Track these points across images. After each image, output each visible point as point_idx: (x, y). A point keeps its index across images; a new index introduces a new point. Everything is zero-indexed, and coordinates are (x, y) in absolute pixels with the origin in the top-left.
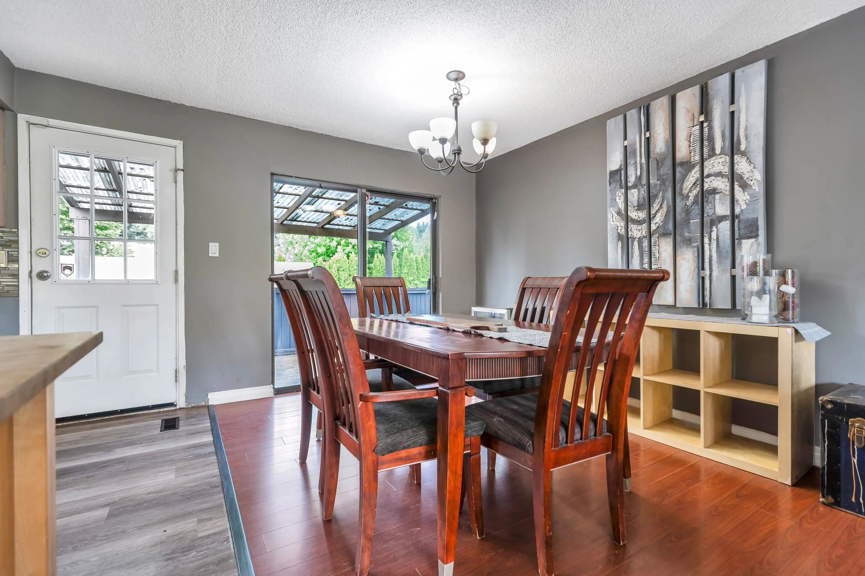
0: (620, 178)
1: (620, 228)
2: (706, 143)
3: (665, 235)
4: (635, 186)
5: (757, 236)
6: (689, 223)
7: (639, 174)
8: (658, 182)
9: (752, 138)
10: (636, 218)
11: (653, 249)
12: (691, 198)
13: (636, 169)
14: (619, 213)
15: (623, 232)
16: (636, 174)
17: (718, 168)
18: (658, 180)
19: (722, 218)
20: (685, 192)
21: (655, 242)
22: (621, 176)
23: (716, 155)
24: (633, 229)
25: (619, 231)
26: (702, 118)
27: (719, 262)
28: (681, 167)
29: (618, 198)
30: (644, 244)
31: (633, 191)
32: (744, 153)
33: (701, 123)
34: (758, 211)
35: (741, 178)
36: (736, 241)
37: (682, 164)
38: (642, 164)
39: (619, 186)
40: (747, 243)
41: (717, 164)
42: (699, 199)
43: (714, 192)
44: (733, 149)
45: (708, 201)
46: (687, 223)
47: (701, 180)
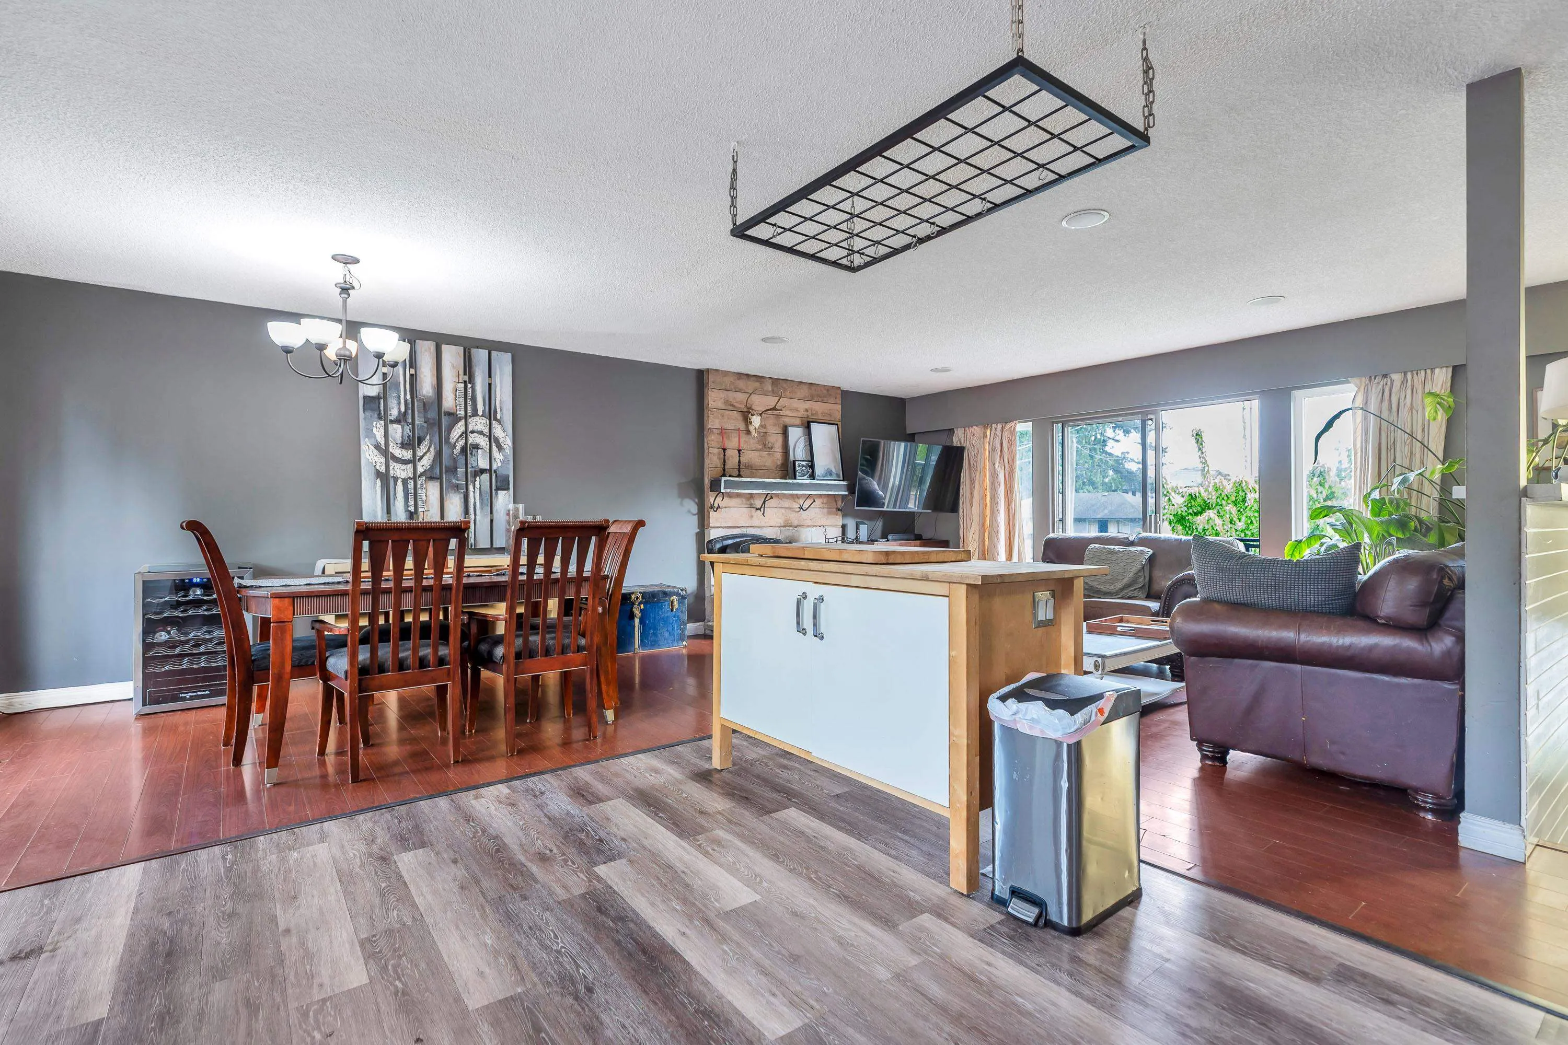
0: (379, 407)
1: (378, 464)
2: (469, 402)
3: (431, 478)
4: (397, 421)
5: (508, 489)
6: (456, 470)
7: (403, 409)
8: (425, 425)
9: (505, 411)
10: (400, 456)
11: (419, 491)
12: (458, 448)
13: (399, 403)
14: (377, 447)
15: (383, 469)
16: (399, 409)
17: (479, 428)
18: (425, 422)
19: (483, 471)
20: (453, 441)
21: (422, 485)
22: (379, 403)
23: (478, 415)
24: (395, 468)
25: (378, 468)
26: (466, 378)
27: (482, 508)
28: (447, 417)
29: (375, 429)
30: (409, 486)
31: (395, 426)
32: (499, 422)
33: (465, 382)
34: (508, 468)
35: (497, 440)
36: (494, 492)
37: (449, 414)
38: (406, 401)
39: (376, 416)
40: (501, 494)
41: (478, 423)
42: (464, 450)
43: (476, 447)
44: (491, 415)
45: (471, 454)
46: (453, 470)
47: (465, 434)
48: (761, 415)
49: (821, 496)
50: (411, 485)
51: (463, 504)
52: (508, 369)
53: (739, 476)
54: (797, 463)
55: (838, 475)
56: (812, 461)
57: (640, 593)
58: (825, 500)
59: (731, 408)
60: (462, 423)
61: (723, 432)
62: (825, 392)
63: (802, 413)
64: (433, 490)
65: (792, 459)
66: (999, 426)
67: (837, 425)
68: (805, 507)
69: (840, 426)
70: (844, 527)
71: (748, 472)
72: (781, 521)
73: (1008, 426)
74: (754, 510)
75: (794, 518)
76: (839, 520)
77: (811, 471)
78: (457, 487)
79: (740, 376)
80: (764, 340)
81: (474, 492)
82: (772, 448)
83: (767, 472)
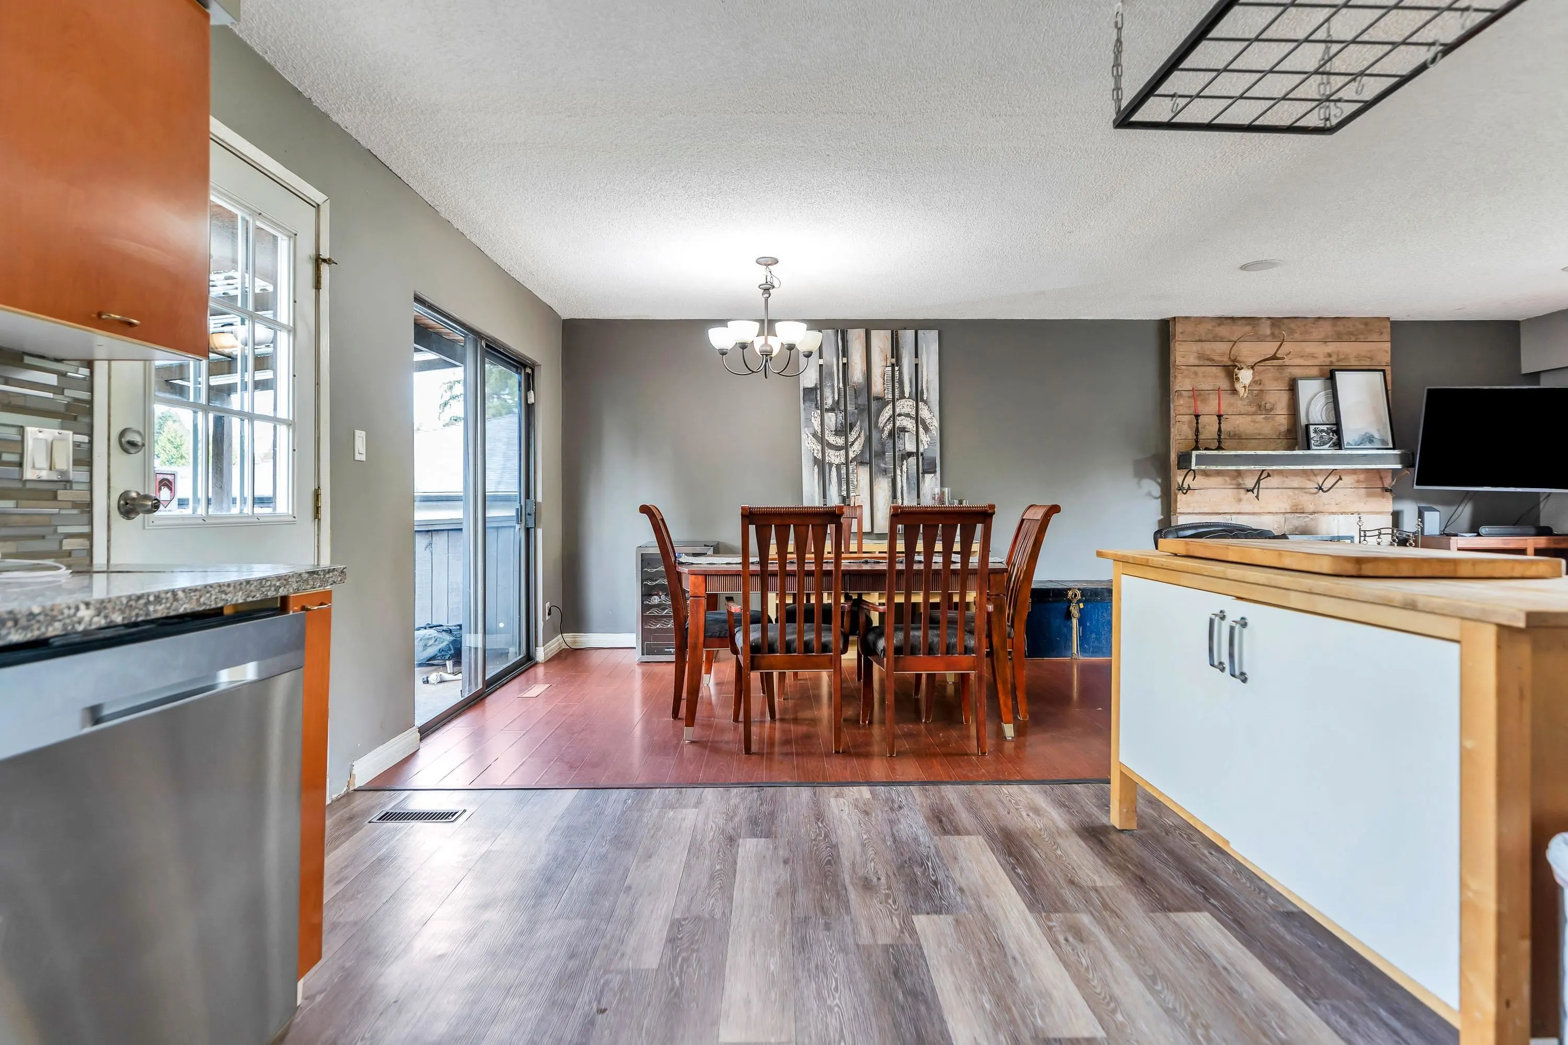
0: (816, 398)
1: (816, 452)
2: (897, 385)
3: (862, 463)
4: (832, 410)
5: (935, 472)
6: (884, 454)
7: (836, 398)
8: (856, 411)
9: (931, 391)
10: (834, 443)
11: (851, 476)
12: (886, 432)
13: (833, 393)
14: (815, 435)
15: (820, 456)
16: (834, 397)
17: (906, 410)
18: (856, 409)
19: (910, 454)
20: (881, 425)
21: (853, 470)
22: (816, 394)
23: (904, 397)
24: (830, 454)
25: (815, 455)
26: (894, 360)
27: (909, 493)
28: (876, 401)
29: (813, 418)
30: (842, 471)
31: (830, 414)
32: (926, 402)
33: (893, 365)
34: (935, 451)
35: (923, 422)
36: (921, 475)
37: (878, 399)
38: (839, 389)
39: (814, 406)
40: (928, 477)
41: (906, 406)
42: (892, 434)
43: (903, 430)
44: (918, 396)
45: (898, 437)
46: (881, 454)
47: (893, 417)
48: (1252, 367)
49: (1354, 472)
50: (844, 471)
51: (891, 489)
52: (935, 347)
53: (1219, 448)
54: (1312, 428)
55: (1384, 442)
56: (1338, 423)
57: (1079, 589)
58: (1362, 477)
59: (1208, 363)
60: (890, 406)
61: (1196, 394)
62: (1362, 327)
63: (1322, 360)
64: (862, 475)
65: (1303, 421)
67: (1384, 371)
68: (1325, 487)
69: (1388, 372)
70: (1396, 517)
71: (1233, 443)
72: (1285, 506)
74: (1243, 491)
75: (1308, 502)
76: (1388, 505)
77: (1335, 437)
78: (885, 472)
79: (1222, 320)
80: (1244, 268)
81: (901, 476)
82: (1272, 409)
83: (1265, 441)
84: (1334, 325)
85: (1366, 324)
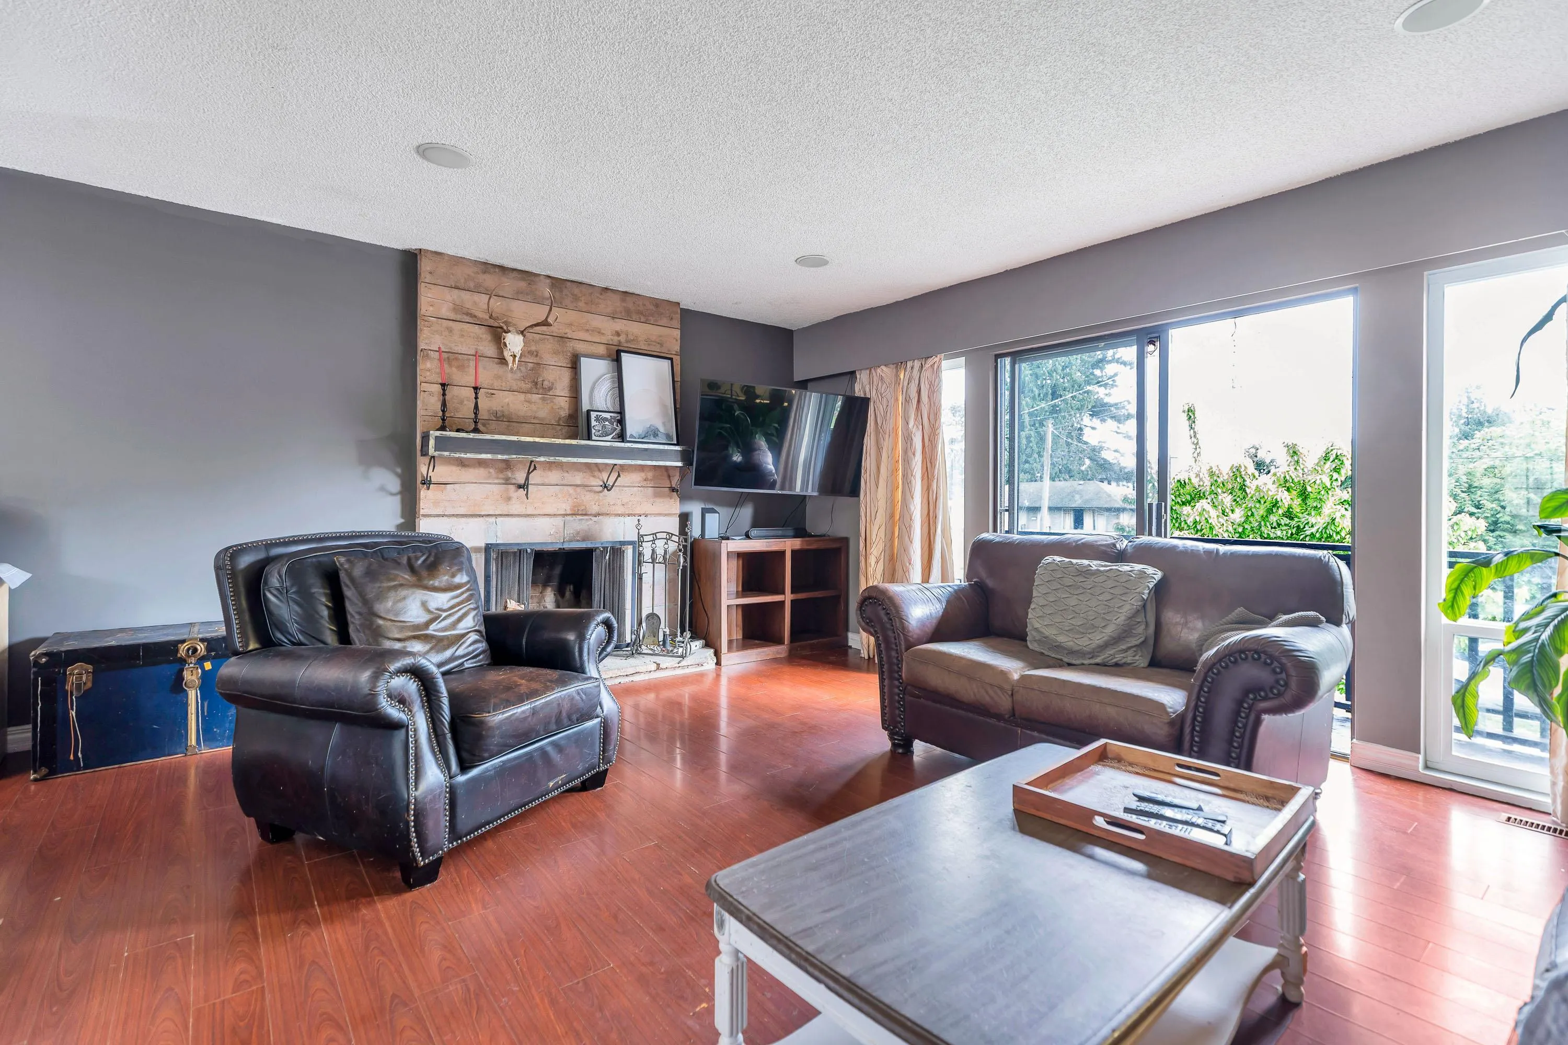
48: (522, 333)
49: (642, 468)
53: (476, 430)
54: (593, 415)
55: (668, 436)
56: (621, 412)
57: (202, 640)
58: (650, 475)
59: (468, 319)
61: (448, 357)
62: (652, 307)
63: (608, 337)
65: (585, 406)
66: (917, 364)
67: (671, 359)
68: (610, 483)
69: (677, 359)
70: (684, 519)
71: (493, 425)
72: (565, 506)
73: (930, 362)
74: (512, 488)
75: (591, 502)
76: (675, 506)
77: (619, 428)
79: (487, 267)
82: (550, 389)
83: (540, 427)
84: (623, 300)
85: (657, 306)
